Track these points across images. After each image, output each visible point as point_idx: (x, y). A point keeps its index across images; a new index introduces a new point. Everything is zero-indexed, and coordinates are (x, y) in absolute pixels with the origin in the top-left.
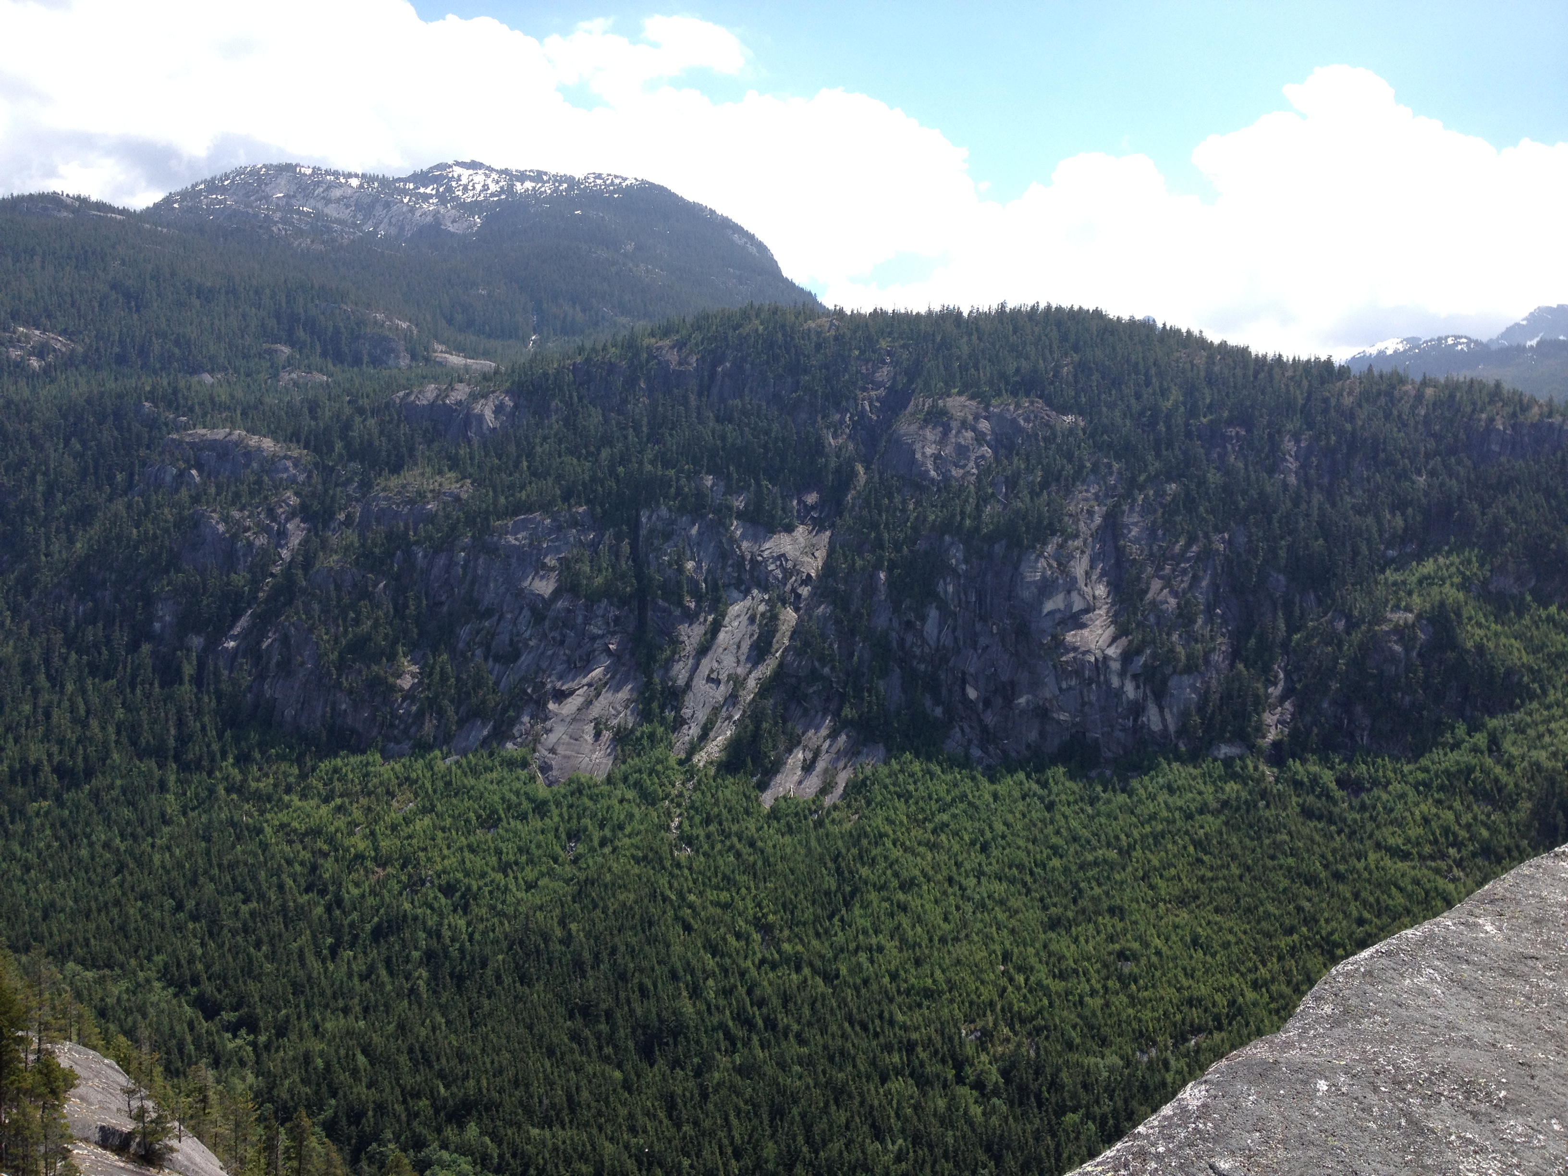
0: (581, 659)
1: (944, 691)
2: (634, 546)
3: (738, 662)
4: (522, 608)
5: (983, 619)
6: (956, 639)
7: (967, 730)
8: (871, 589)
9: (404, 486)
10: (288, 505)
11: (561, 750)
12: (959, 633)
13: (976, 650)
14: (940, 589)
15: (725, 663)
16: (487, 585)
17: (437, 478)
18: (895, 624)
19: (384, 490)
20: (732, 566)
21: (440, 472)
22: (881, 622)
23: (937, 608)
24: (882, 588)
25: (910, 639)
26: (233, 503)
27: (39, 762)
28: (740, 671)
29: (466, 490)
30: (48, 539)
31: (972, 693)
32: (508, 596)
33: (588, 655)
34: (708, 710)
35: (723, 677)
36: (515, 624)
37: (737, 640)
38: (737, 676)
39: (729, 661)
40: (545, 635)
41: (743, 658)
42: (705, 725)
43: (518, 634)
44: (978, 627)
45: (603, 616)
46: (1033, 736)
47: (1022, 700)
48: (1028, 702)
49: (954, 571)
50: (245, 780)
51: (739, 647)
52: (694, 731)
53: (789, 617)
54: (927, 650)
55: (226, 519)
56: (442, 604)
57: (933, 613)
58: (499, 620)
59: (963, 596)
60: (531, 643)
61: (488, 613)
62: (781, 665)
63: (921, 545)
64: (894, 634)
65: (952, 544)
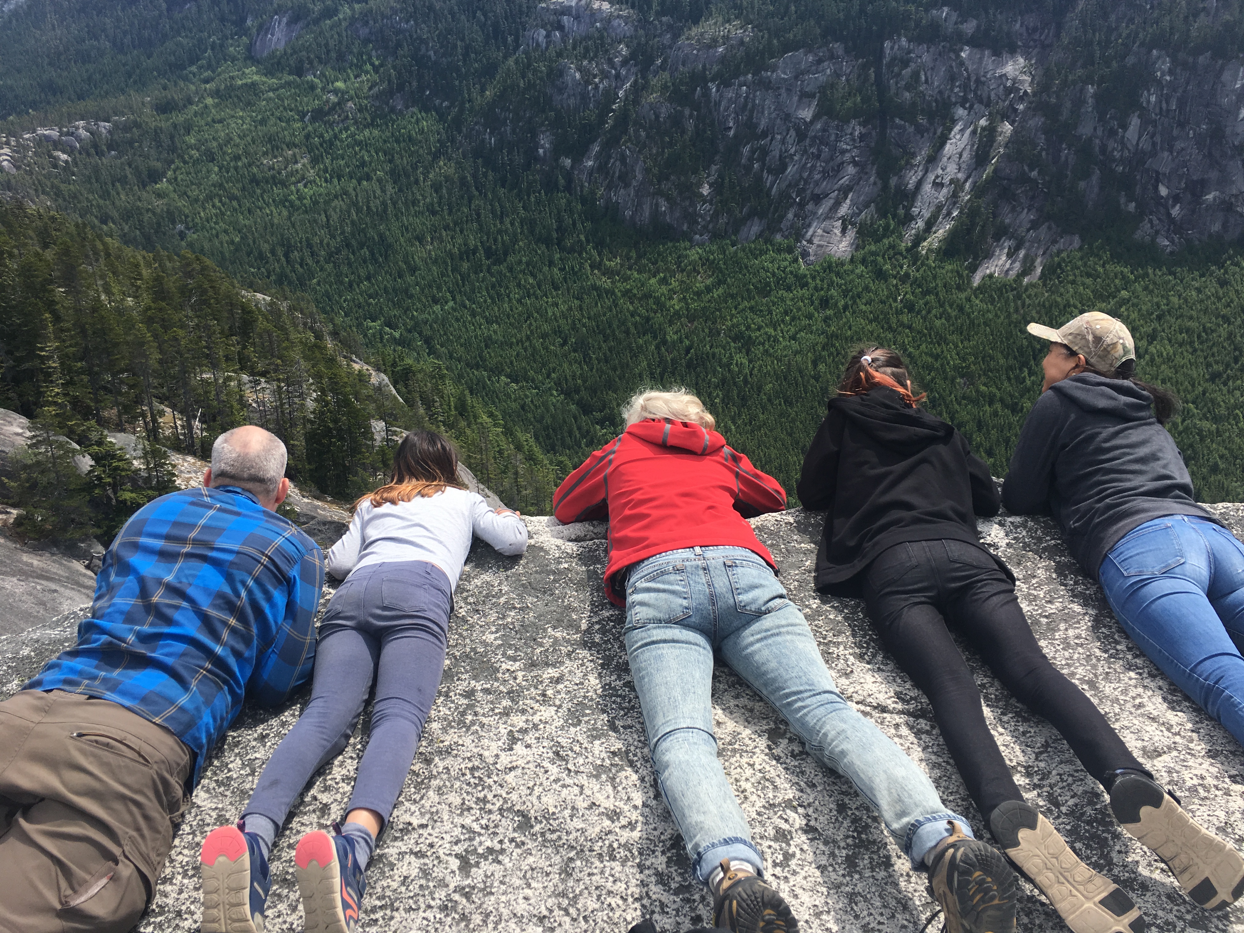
0: (833, 169)
1: (1138, 190)
2: (878, 74)
3: (959, 169)
4: (788, 130)
5: (1181, 125)
6: (1154, 144)
7: (1156, 222)
8: (1079, 102)
9: (702, 34)
10: (622, 55)
11: (816, 241)
12: (1158, 139)
13: (1171, 153)
14: (1143, 100)
15: (948, 170)
16: (763, 112)
17: (727, 25)
18: (1099, 133)
19: (688, 39)
20: (960, 86)
21: (729, 21)
22: (1085, 130)
23: (1139, 117)
24: (1090, 101)
25: (1111, 144)
26: (585, 57)
27: (476, 247)
28: (960, 176)
29: (748, 34)
30: (469, 90)
31: (1163, 191)
32: (778, 121)
33: (839, 166)
34: (932, 209)
35: (946, 181)
36: (783, 143)
37: (959, 150)
38: (958, 180)
39: (952, 168)
40: (805, 152)
41: (964, 166)
42: (929, 219)
43: (786, 151)
44: (1175, 132)
45: (851, 134)
46: (1216, 227)
47: (1210, 197)
48: (1215, 199)
49: (1159, 82)
50: (602, 260)
51: (961, 155)
52: (921, 224)
53: (1007, 128)
54: (1126, 153)
55: (579, 69)
56: (730, 128)
57: (1135, 122)
58: (772, 140)
59: (1164, 105)
60: (796, 158)
61: (764, 134)
62: (995, 171)
63: (1131, 60)
64: (1097, 141)
65: (1159, 58)
